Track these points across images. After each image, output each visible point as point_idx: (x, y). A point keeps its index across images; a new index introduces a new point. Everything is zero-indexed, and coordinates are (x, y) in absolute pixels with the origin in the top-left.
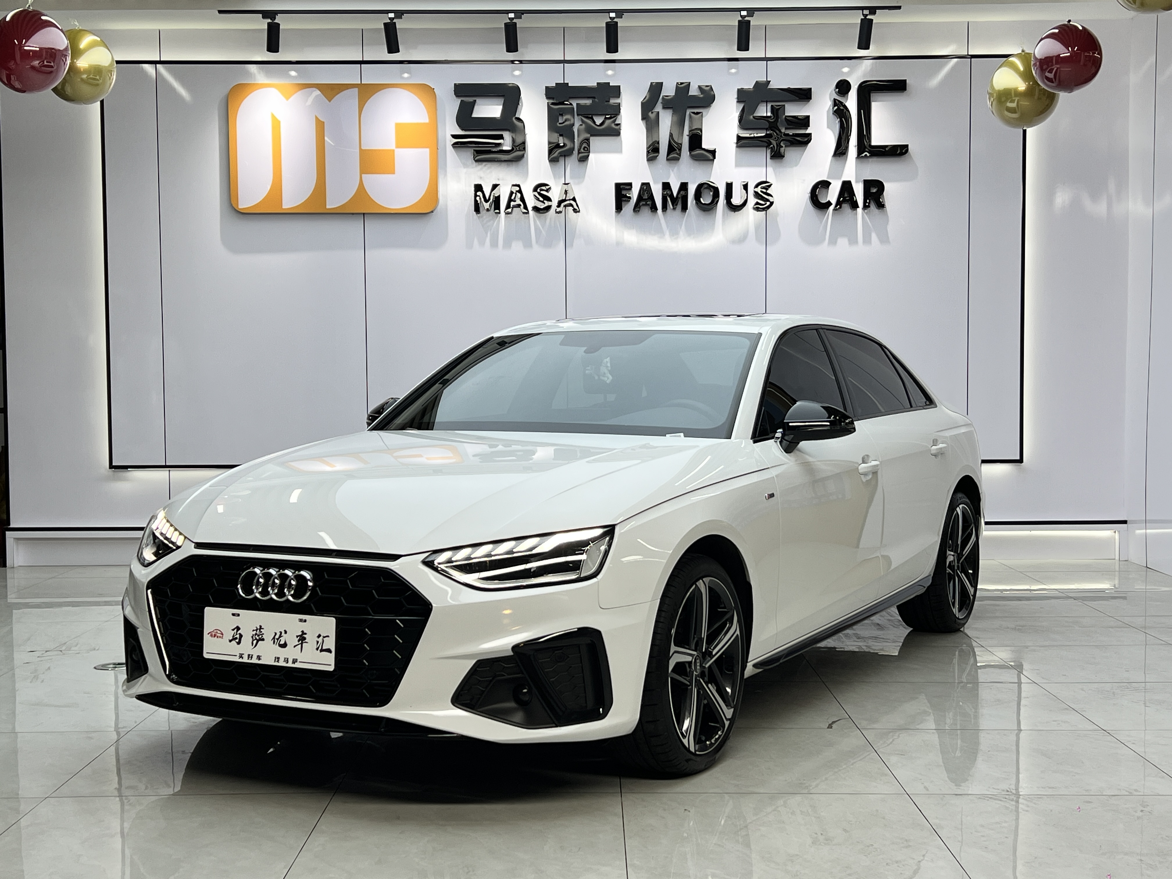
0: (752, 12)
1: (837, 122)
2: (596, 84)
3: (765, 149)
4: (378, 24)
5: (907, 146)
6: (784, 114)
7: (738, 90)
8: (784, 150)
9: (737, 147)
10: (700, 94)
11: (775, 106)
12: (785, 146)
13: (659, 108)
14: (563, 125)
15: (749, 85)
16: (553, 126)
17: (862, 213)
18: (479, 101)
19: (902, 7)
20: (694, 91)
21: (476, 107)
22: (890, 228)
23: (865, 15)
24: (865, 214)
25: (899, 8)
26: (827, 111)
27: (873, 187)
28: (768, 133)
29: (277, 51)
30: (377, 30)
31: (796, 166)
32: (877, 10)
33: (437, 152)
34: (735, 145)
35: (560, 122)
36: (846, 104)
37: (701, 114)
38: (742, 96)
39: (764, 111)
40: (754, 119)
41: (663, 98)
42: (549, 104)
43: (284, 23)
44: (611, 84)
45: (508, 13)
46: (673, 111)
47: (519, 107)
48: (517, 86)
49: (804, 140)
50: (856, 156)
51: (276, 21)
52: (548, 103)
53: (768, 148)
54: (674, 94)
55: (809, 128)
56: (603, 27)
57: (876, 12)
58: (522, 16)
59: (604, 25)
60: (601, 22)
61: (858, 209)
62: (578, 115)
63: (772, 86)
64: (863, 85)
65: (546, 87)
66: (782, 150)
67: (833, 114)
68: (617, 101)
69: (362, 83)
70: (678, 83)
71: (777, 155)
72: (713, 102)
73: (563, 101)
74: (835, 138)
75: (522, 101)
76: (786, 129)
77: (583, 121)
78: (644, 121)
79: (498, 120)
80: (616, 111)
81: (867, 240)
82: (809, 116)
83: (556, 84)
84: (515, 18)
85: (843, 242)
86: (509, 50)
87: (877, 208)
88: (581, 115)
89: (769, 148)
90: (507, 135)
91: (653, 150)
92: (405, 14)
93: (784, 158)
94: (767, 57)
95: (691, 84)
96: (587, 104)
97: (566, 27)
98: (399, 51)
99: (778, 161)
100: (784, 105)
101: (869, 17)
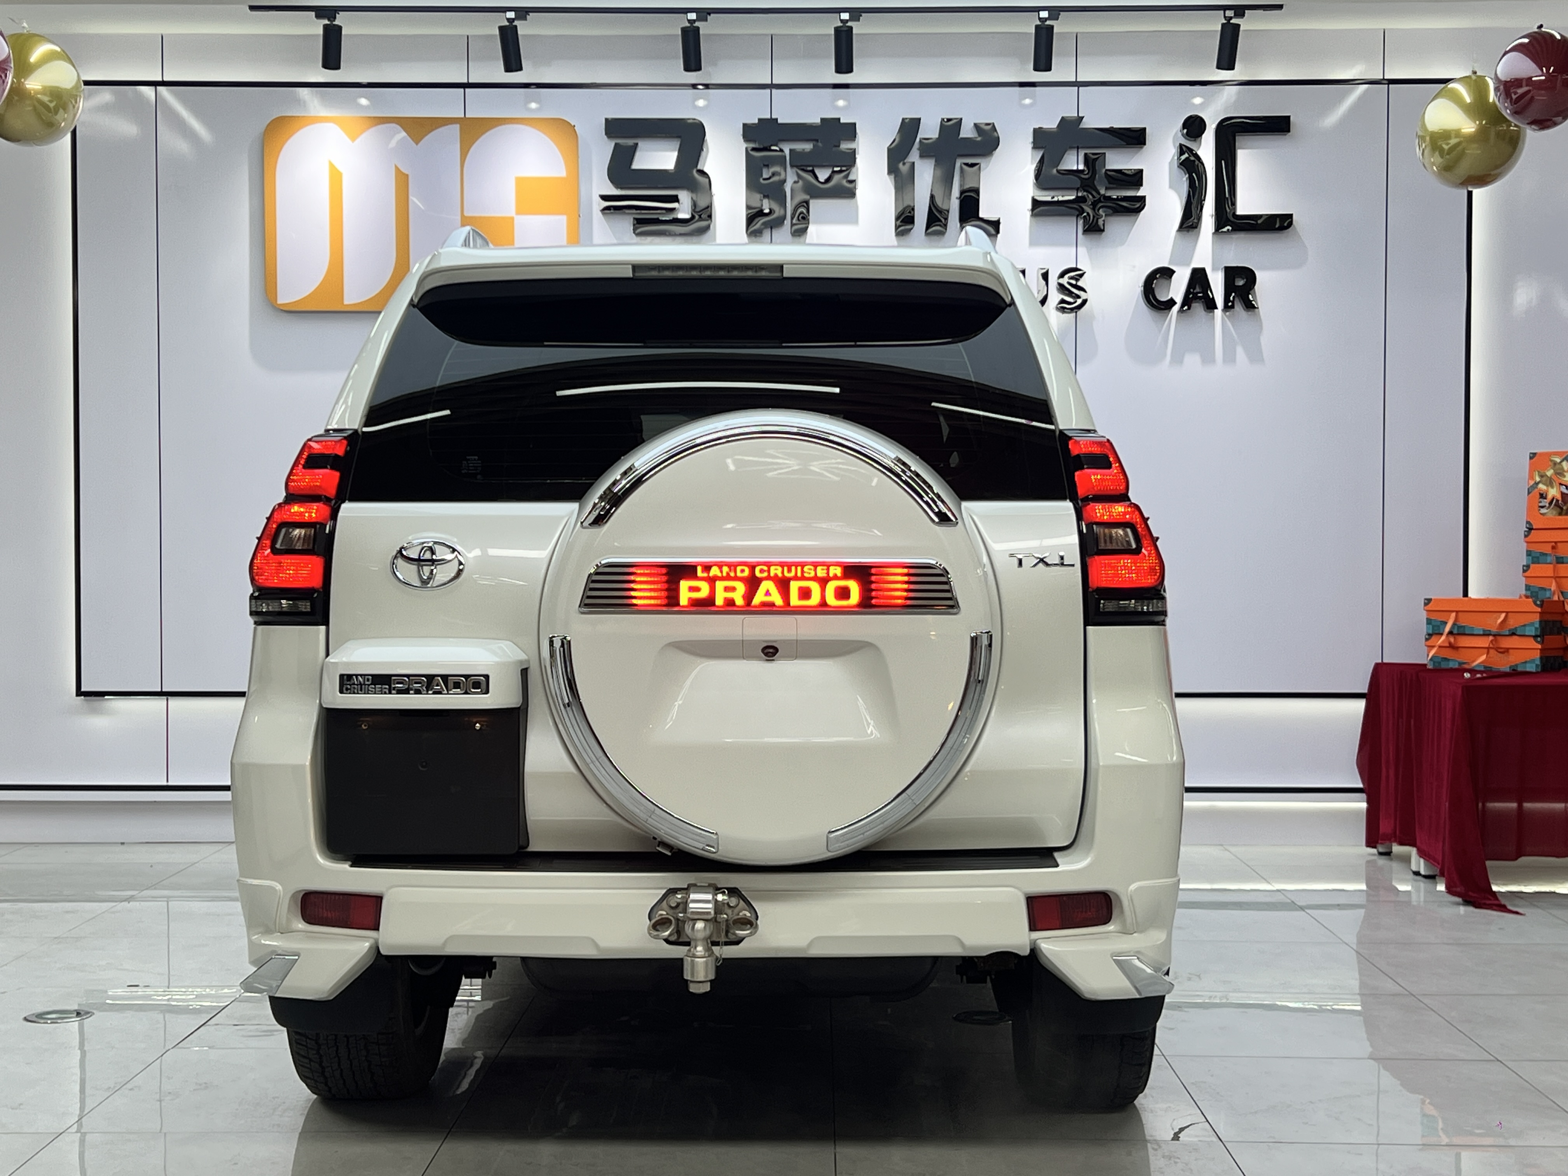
0: (1057, 12)
1: (1185, 179)
2: (819, 121)
3: (1075, 218)
4: (491, 27)
5: (1291, 216)
6: (1105, 167)
7: (1035, 130)
8: (1104, 221)
9: (1032, 215)
10: (976, 135)
11: (1091, 155)
12: (1106, 215)
13: (914, 156)
14: (771, 180)
15: (1052, 124)
16: (753, 181)
17: (1223, 319)
18: (643, 144)
19: (1284, 7)
20: (967, 131)
21: (638, 155)
22: (1264, 340)
23: (1227, 19)
24: (1226, 319)
25: (1280, 7)
26: (1170, 163)
27: (1238, 277)
28: (1080, 194)
29: (337, 67)
30: (490, 37)
31: (1122, 244)
32: (1246, 11)
33: (578, 221)
34: (1029, 214)
35: (765, 176)
36: (1200, 153)
37: (978, 166)
38: (1040, 138)
39: (1073, 162)
40: (1058, 175)
41: (920, 141)
42: (749, 149)
43: (348, 25)
44: (842, 121)
45: (686, 13)
46: (936, 161)
47: (703, 154)
48: (701, 122)
49: (1136, 206)
50: (1214, 231)
51: (336, 23)
52: (746, 149)
53: (1079, 218)
54: (937, 136)
55: (1142, 188)
56: (829, 35)
57: (1244, 13)
58: (709, 17)
59: (833, 32)
60: (827, 28)
61: (1216, 310)
62: (792, 166)
63: (1086, 124)
64: (1224, 124)
65: (745, 126)
66: (1101, 222)
67: (1178, 167)
68: (851, 146)
69: (467, 116)
70: (943, 119)
71: (1093, 228)
72: (997, 148)
73: (770, 145)
74: (1181, 202)
75: (707, 145)
76: (1107, 189)
77: (799, 176)
78: (893, 177)
79: (671, 174)
80: (850, 159)
81: (1230, 357)
82: (1141, 171)
83: (760, 120)
84: (699, 19)
85: (1192, 360)
86: (687, 69)
87: (1245, 310)
88: (797, 167)
89: (1081, 218)
90: (685, 197)
91: (905, 219)
92: (531, 14)
93: (1104, 233)
94: (1078, 80)
95: (963, 121)
96: (806, 150)
97: (775, 35)
98: (520, 69)
99: (1094, 237)
100: (1105, 153)
101: (1233, 21)
